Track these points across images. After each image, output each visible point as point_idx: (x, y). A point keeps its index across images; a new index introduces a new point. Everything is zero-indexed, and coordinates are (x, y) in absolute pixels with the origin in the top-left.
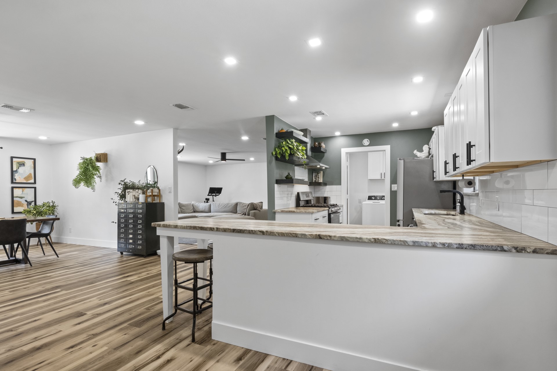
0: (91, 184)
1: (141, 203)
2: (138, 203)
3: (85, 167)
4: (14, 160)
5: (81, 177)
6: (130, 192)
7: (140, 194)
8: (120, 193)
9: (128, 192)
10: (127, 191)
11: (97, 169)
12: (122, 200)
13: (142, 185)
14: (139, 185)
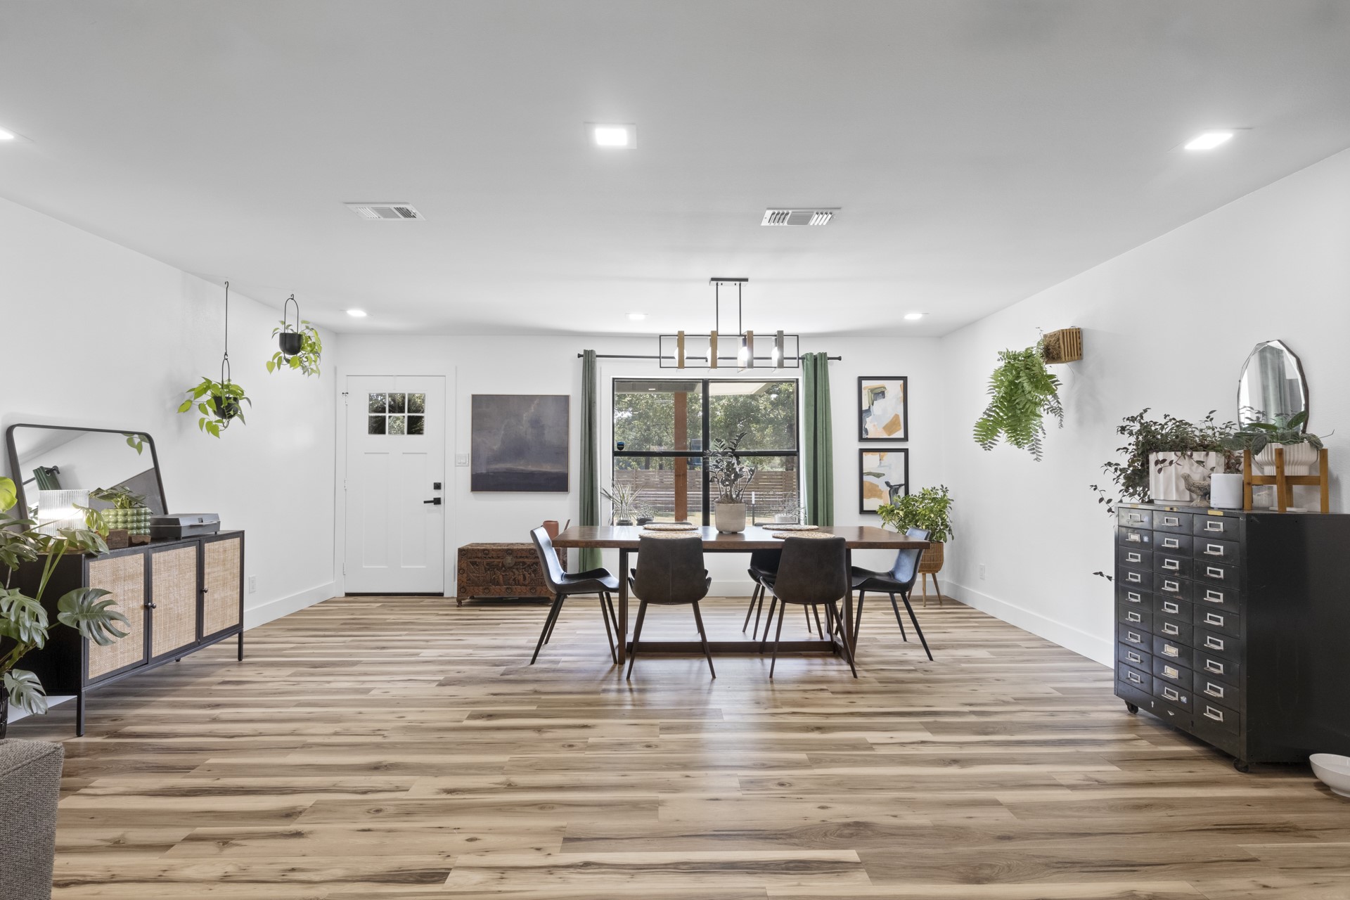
0: (1029, 435)
1: (1221, 513)
2: (1204, 512)
3: (1012, 383)
4: (865, 383)
5: (998, 414)
6: (1167, 463)
7: (1212, 469)
8: (1124, 464)
9: (1157, 463)
10: (1153, 457)
11: (1046, 384)
12: (1132, 495)
13: (1221, 434)
14: (1210, 432)
